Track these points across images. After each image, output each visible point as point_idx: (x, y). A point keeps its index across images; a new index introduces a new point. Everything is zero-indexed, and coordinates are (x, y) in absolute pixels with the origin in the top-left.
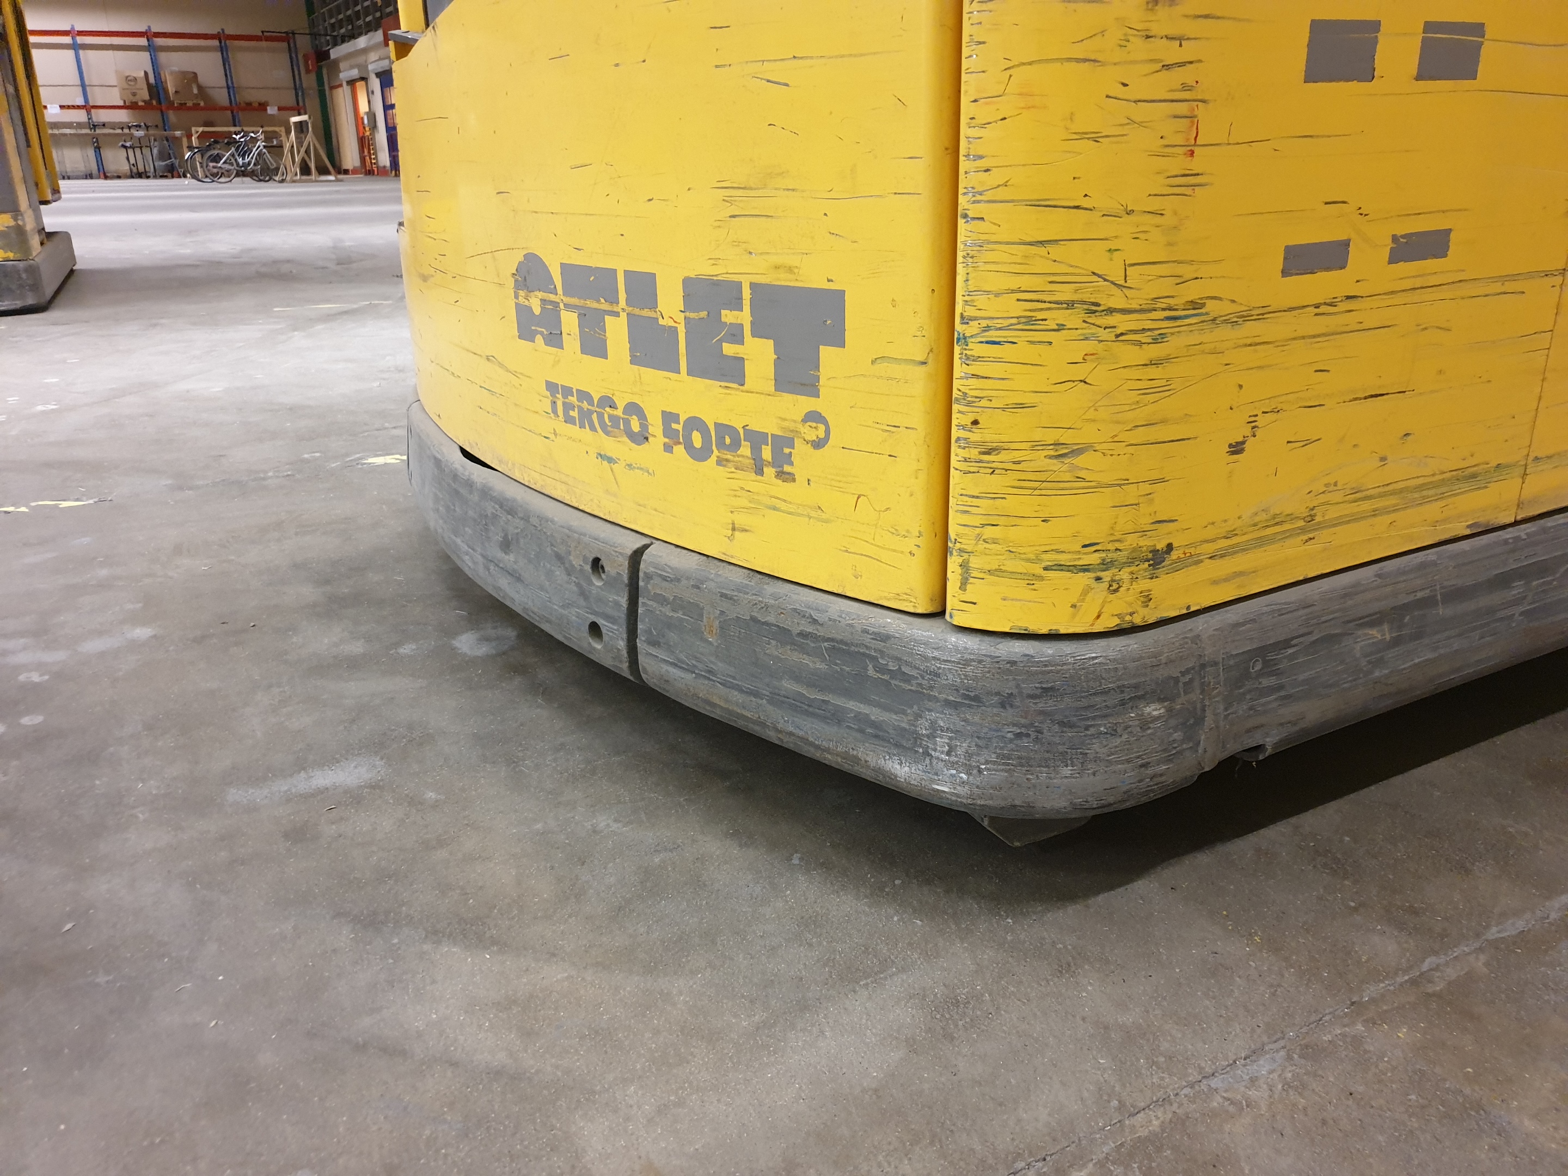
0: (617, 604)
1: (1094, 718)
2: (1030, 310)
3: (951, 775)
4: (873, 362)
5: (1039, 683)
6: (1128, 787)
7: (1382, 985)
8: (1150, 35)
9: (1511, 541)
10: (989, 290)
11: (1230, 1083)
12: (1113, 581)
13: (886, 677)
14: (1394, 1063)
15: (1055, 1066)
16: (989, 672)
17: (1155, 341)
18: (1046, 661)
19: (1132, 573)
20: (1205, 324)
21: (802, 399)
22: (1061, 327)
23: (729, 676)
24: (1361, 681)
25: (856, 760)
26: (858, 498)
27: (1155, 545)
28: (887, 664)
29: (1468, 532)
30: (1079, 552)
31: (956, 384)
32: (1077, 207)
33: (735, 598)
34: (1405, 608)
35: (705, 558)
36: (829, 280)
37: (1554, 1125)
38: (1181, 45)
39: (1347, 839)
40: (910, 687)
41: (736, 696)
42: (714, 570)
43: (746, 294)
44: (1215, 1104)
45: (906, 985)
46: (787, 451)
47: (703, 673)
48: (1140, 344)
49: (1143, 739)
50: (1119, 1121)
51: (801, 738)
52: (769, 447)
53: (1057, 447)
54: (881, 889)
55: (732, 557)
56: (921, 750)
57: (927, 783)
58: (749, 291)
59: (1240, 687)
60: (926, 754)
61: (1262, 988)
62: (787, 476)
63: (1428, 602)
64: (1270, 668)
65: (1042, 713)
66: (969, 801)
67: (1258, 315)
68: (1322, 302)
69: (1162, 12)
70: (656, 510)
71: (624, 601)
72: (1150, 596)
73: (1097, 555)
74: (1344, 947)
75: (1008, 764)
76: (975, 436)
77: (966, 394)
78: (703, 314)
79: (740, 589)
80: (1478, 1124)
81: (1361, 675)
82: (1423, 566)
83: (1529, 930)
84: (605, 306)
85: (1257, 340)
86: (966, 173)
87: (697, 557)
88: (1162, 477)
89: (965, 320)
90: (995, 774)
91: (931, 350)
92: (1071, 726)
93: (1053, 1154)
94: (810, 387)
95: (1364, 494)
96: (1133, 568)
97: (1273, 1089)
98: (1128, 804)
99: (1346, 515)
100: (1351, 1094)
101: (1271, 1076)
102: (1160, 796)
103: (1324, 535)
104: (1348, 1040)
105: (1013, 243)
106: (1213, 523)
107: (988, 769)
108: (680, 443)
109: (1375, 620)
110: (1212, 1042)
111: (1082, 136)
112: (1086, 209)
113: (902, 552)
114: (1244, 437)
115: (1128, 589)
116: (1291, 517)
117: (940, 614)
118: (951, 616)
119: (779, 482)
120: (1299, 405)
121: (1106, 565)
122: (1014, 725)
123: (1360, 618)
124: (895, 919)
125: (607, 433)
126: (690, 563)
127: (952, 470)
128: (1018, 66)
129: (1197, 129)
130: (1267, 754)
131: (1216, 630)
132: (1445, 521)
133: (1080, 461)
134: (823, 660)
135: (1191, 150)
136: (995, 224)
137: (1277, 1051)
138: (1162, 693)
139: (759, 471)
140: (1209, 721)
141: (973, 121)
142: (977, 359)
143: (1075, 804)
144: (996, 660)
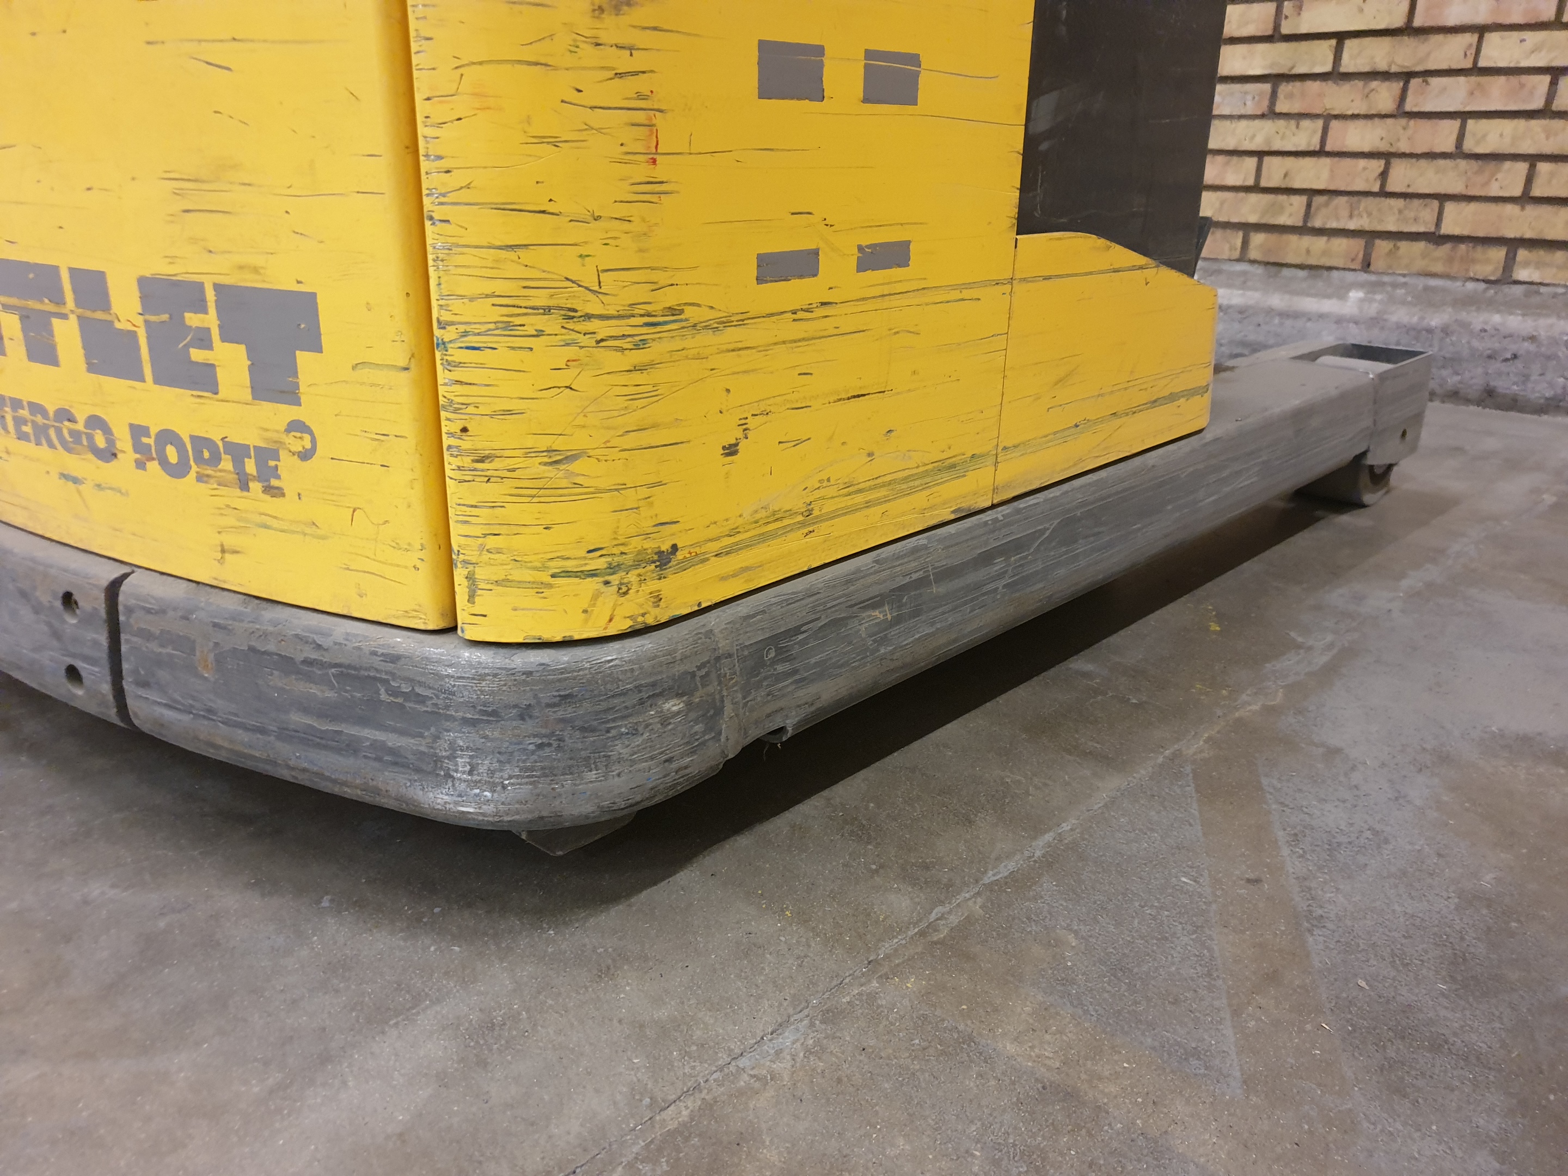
0: (95, 643)
1: (614, 720)
2: (507, 316)
3: (475, 795)
4: (354, 367)
5: (557, 691)
6: (654, 783)
7: (896, 940)
8: (600, 42)
9: (990, 522)
10: (463, 294)
11: (757, 1060)
12: (621, 584)
13: (400, 700)
14: (901, 1013)
15: (589, 1074)
16: (505, 685)
17: (637, 347)
18: (562, 668)
19: (640, 575)
20: (686, 330)
21: (283, 407)
22: (540, 333)
23: (230, 713)
24: (869, 659)
25: (377, 791)
26: (354, 511)
27: (659, 547)
28: (399, 687)
29: (953, 517)
30: (585, 558)
31: (441, 390)
32: (543, 212)
33: (230, 627)
34: (902, 588)
35: (194, 585)
36: (299, 282)
37: (1030, 1044)
38: (631, 55)
39: (872, 805)
40: (425, 709)
41: (242, 736)
42: (203, 598)
43: (210, 295)
44: (742, 1083)
45: (439, 1017)
46: (272, 463)
47: (202, 713)
48: (623, 350)
49: (664, 735)
50: (650, 1119)
51: (316, 774)
52: (253, 460)
53: (551, 454)
54: (419, 920)
55: (225, 582)
56: (442, 773)
57: (451, 806)
58: (213, 293)
59: (757, 675)
60: (448, 776)
61: (790, 962)
62: (276, 491)
63: (922, 582)
64: (783, 655)
65: (562, 720)
66: (497, 819)
67: (738, 321)
68: (799, 308)
69: (609, 20)
70: (134, 534)
71: (103, 639)
72: (661, 597)
73: (603, 559)
74: (865, 909)
75: (532, 776)
76: (466, 444)
77: (452, 400)
78: (165, 317)
79: (236, 617)
80: (969, 1056)
81: (868, 654)
82: (915, 550)
83: (1019, 869)
84: (48, 306)
85: (740, 345)
86: (427, 173)
87: (185, 584)
88: (659, 480)
89: (443, 326)
90: (520, 788)
91: (413, 356)
92: (593, 730)
93: (583, 1165)
94: (290, 395)
95: (856, 488)
96: (640, 571)
97: (796, 1057)
98: (658, 799)
99: (842, 508)
100: (864, 1049)
101: (795, 1046)
102: (688, 788)
103: (824, 527)
104: (864, 998)
105: (482, 247)
106: (715, 523)
107: (513, 784)
108: (153, 459)
109: (875, 603)
110: (742, 1023)
111: (541, 140)
112: (552, 214)
113: (406, 567)
114: (737, 439)
115: (638, 591)
116: (791, 513)
117: (451, 629)
118: (463, 631)
119: (267, 497)
120: (787, 407)
121: (613, 569)
122: (535, 736)
123: (864, 602)
124: (432, 949)
125: (69, 450)
126: (176, 592)
127: (447, 479)
128: (467, 65)
129: (657, 137)
130: (789, 735)
131: (728, 623)
132: (932, 508)
133: (575, 467)
134: (332, 687)
135: (652, 158)
136: (462, 227)
137: (801, 1020)
138: (680, 688)
139: (244, 487)
140: (728, 710)
141: (428, 119)
142: (459, 365)
143: (603, 807)
144: (511, 672)
